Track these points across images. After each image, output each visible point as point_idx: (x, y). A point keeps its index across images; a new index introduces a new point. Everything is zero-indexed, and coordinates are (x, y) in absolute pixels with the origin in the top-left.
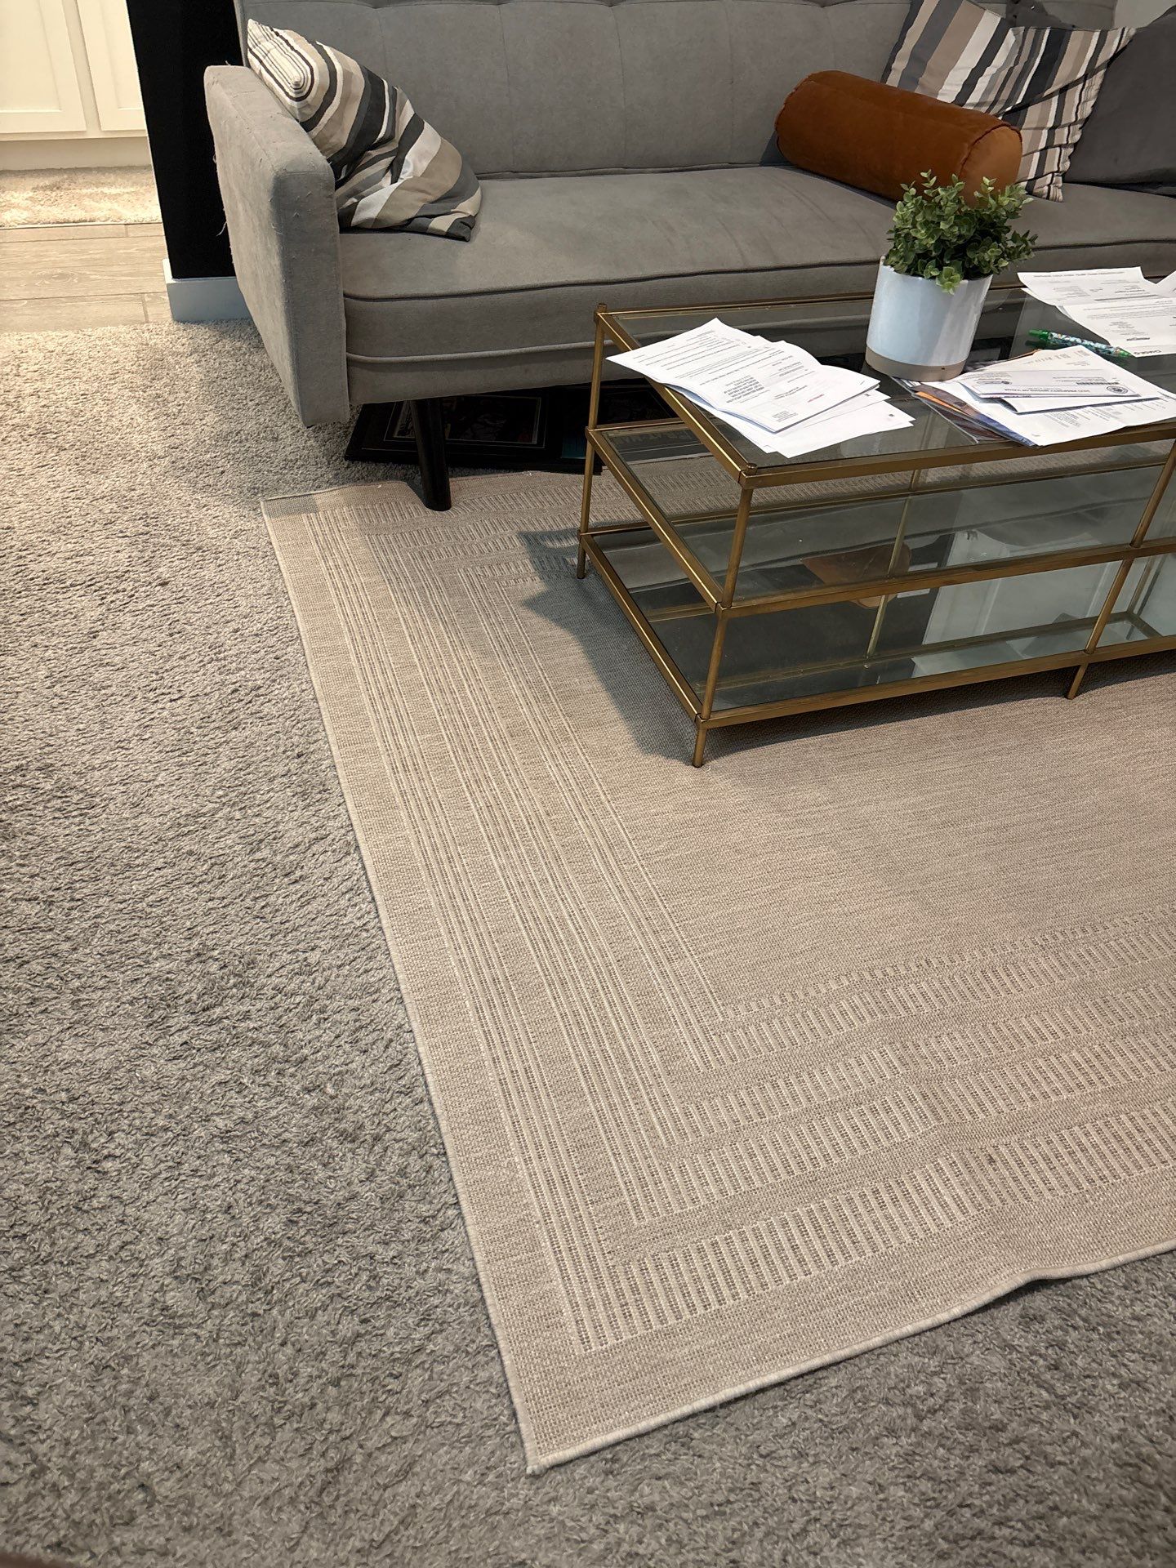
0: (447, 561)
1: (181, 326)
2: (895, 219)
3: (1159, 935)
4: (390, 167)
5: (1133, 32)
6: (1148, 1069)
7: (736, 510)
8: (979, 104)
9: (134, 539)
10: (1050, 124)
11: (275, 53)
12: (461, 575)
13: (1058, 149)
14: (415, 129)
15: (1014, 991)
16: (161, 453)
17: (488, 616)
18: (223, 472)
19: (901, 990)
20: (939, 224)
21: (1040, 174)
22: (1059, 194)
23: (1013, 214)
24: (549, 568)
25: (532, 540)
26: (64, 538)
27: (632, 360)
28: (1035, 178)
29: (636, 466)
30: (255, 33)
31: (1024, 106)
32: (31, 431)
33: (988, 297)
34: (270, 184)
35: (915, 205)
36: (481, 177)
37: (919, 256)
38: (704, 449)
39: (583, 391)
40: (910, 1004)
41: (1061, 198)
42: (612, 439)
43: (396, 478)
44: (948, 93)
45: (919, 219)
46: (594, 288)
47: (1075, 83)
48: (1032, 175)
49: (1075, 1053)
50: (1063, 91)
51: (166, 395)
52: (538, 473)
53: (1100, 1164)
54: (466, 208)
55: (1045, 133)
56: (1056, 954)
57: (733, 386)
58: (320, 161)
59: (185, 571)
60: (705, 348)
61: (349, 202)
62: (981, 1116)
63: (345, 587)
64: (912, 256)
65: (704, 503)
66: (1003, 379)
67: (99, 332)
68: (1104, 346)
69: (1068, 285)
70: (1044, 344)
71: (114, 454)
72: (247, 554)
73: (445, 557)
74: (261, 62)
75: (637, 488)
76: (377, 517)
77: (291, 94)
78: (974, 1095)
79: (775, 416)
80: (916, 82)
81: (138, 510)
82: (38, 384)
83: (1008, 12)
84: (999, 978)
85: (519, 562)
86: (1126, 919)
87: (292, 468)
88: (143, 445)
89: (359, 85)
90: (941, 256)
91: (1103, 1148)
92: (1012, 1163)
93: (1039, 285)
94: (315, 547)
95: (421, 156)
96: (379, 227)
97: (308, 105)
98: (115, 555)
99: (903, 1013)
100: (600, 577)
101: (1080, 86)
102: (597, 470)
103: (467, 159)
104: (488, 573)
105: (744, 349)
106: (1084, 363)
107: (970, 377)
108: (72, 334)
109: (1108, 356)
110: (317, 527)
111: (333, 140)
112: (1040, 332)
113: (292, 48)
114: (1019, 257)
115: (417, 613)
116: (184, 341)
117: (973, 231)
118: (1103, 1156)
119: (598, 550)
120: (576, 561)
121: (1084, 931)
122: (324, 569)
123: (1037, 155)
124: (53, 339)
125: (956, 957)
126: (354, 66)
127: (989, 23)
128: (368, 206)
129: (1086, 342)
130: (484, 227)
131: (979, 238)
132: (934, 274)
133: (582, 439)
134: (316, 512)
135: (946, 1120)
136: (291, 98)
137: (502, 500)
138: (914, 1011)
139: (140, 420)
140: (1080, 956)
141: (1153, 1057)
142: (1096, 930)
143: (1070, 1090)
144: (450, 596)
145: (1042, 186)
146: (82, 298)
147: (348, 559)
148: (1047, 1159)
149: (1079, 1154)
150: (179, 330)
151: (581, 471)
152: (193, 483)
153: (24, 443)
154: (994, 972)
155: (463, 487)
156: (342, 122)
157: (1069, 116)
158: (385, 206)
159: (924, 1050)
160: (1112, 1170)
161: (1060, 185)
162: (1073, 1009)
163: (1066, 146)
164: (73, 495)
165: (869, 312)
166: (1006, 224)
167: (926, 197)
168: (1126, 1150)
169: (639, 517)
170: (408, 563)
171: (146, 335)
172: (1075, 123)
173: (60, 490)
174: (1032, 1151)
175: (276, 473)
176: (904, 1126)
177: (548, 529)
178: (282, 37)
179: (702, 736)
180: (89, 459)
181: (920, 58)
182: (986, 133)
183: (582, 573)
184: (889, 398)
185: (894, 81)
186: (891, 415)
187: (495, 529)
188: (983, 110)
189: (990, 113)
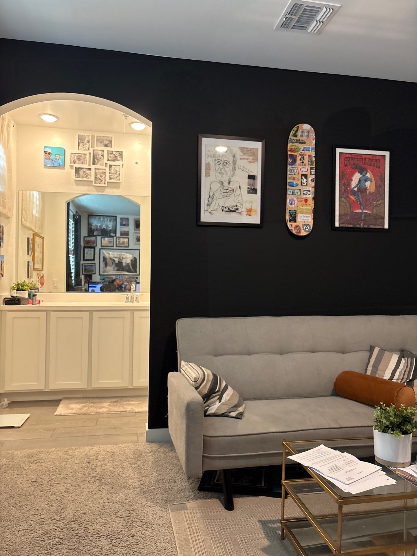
0: (233, 531)
1: (148, 443)
2: (375, 415)
4: (219, 399)
8: (398, 379)
9: (125, 518)
11: (188, 369)
12: (237, 536)
14: (226, 388)
16: (137, 487)
17: (248, 554)
18: (157, 494)
24: (270, 536)
25: (264, 523)
26: (102, 517)
27: (296, 458)
29: (300, 495)
30: (183, 365)
31: (413, 380)
32: (98, 478)
34: (186, 405)
35: (380, 412)
36: (245, 400)
37: (385, 427)
38: (323, 490)
39: (280, 467)
42: (290, 485)
43: (215, 498)
44: (387, 377)
45: (383, 416)
46: (281, 434)
51: (141, 466)
52: (265, 497)
54: (240, 409)
58: (200, 398)
59: (141, 531)
60: (320, 454)
61: (206, 408)
63: (196, 540)
65: (327, 511)
67: (123, 445)
71: (122, 486)
72: (162, 526)
73: (232, 529)
74: (184, 371)
75: (301, 504)
76: (208, 512)
77: (193, 380)
79: (347, 479)
80: (376, 373)
81: (127, 507)
82: (102, 463)
83: (401, 354)
85: (259, 532)
87: (180, 493)
88: (132, 483)
89: (211, 377)
94: (186, 523)
95: (228, 396)
96: (215, 415)
97: (197, 383)
98: (117, 524)
100: (290, 540)
102: (286, 497)
103: (241, 395)
104: (248, 536)
105: (333, 455)
108: (115, 446)
110: (187, 516)
111: (203, 392)
113: (193, 368)
116: (149, 448)
119: (289, 528)
120: (280, 533)
122: (189, 533)
124: (109, 448)
126: (210, 372)
127: (395, 358)
128: (211, 409)
130: (246, 415)
131: (404, 422)
132: (391, 433)
133: (280, 485)
134: (187, 510)
136: (193, 381)
137: (252, 507)
139: (132, 475)
144: (234, 545)
146: (119, 435)
147: (197, 529)
150: (147, 445)
151: (281, 497)
152: (146, 498)
153: (95, 483)
155: (239, 502)
156: (206, 387)
158: (217, 409)
164: (107, 501)
167: (383, 409)
169: (303, 516)
170: (218, 531)
171: (137, 446)
173: (103, 499)
175: (174, 495)
177: (269, 519)
178: (190, 365)
180: (114, 489)
181: (376, 367)
182: (401, 388)
183: (283, 538)
184: (385, 473)
185: (369, 373)
186: (388, 479)
187: (250, 518)
188: (399, 381)
189: (402, 383)
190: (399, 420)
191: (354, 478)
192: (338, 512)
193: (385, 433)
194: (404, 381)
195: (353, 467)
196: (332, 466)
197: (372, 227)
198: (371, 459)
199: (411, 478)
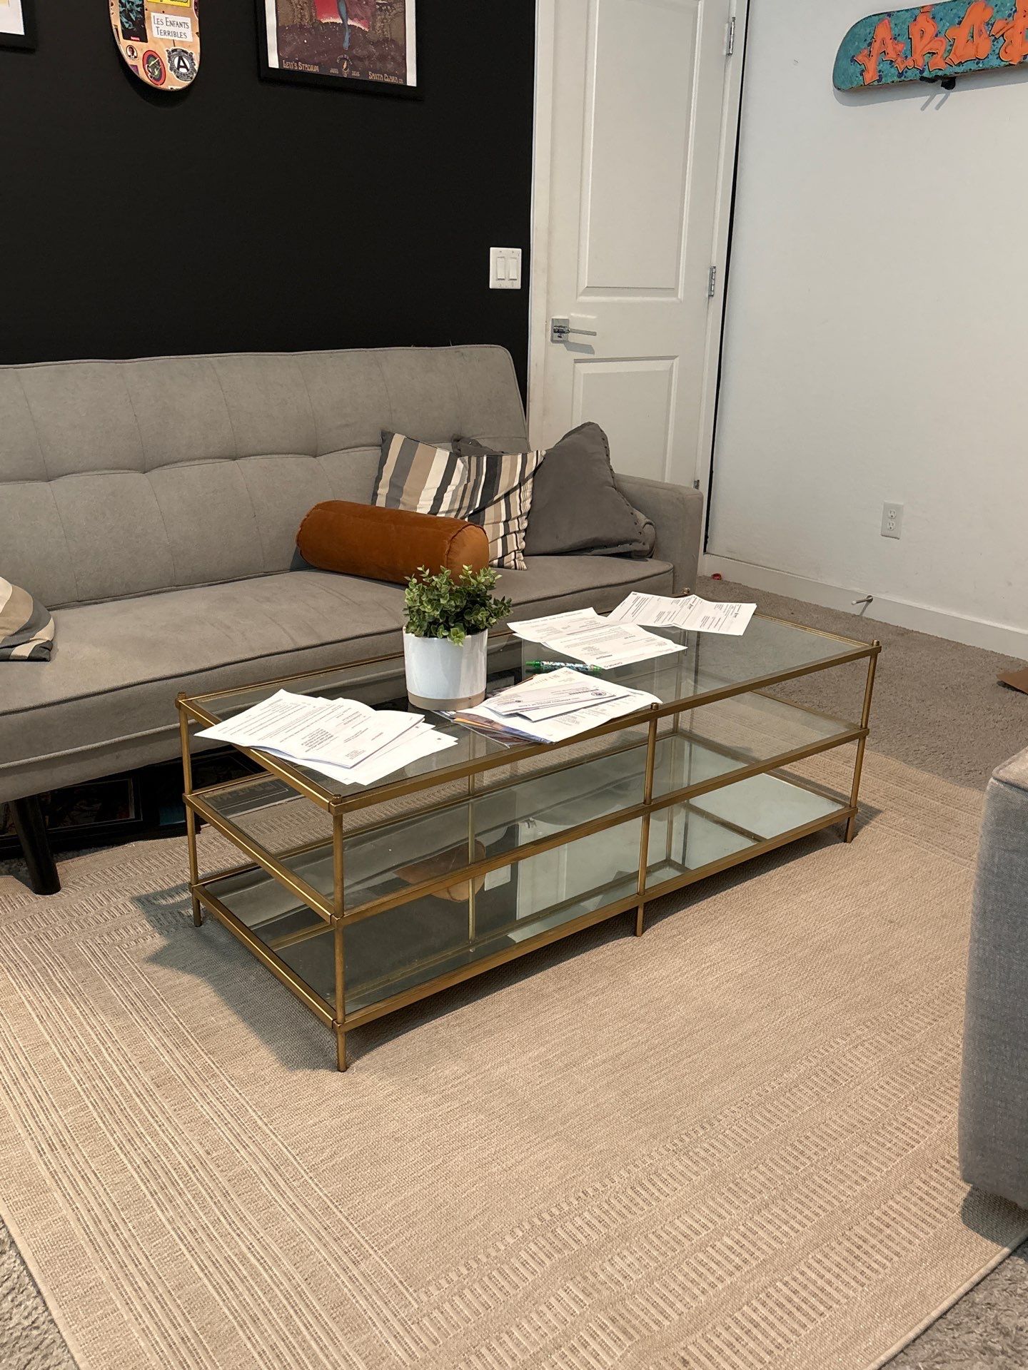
0: (64, 938)
2: (406, 601)
5: (544, 453)
6: (786, 1234)
7: (330, 838)
8: (449, 511)
10: (504, 518)
12: (81, 947)
13: (514, 535)
15: (662, 1197)
17: (114, 980)
19: (570, 1226)
20: (439, 600)
21: (505, 553)
22: (523, 564)
23: (491, 587)
24: (166, 923)
25: (146, 902)
27: (217, 733)
28: (503, 556)
29: (235, 818)
31: (482, 509)
33: (488, 645)
35: (419, 590)
36: (51, 608)
37: (430, 623)
38: (294, 792)
39: (176, 765)
40: (580, 1236)
41: (525, 567)
42: (207, 799)
44: (424, 507)
45: (424, 598)
46: (170, 681)
47: (514, 489)
48: (500, 555)
49: (726, 1239)
50: (507, 495)
52: (141, 843)
53: (773, 1334)
54: (43, 635)
55: (502, 525)
56: (686, 1154)
57: (307, 739)
60: (278, 713)
62: (666, 1323)
64: (426, 624)
65: (299, 838)
66: (516, 699)
68: (581, 666)
69: (545, 627)
70: (539, 671)
73: (62, 935)
75: (240, 836)
78: (655, 1305)
79: (347, 756)
80: (399, 501)
83: (453, 448)
84: (646, 1190)
85: (137, 924)
90: (447, 621)
91: (771, 1318)
92: (703, 1358)
93: (525, 630)
99: (576, 1247)
100: (217, 919)
101: (518, 491)
102: (198, 830)
103: (37, 597)
104: (108, 939)
105: (310, 709)
106: (571, 679)
107: (492, 702)
109: (586, 672)
112: (534, 662)
114: (502, 614)
115: (41, 993)
117: (465, 602)
118: (772, 1326)
119: (212, 897)
120: (191, 912)
121: (703, 1128)
123: (500, 541)
125: (607, 1181)
127: (441, 458)
129: (568, 665)
130: (61, 647)
131: (471, 606)
132: (445, 634)
133: (181, 805)
135: (637, 1337)
137: (109, 872)
138: (585, 1241)
140: (706, 1151)
141: (786, 1223)
142: (712, 1125)
143: (731, 1274)
144: (72, 969)
145: (509, 560)
148: (730, 1345)
149: (755, 1331)
151: (184, 833)
154: (641, 1185)
155: (70, 869)
157: (516, 512)
159: (602, 1277)
160: (783, 1336)
161: (522, 558)
162: (713, 1199)
163: (519, 531)
165: (404, 665)
166: (488, 594)
167: (425, 583)
168: (790, 1313)
169: (244, 859)
170: (25, 949)
172: (521, 515)
174: (717, 1341)
176: (603, 1356)
177: (159, 889)
179: (341, 1039)
181: (397, 486)
182: (460, 531)
183: (198, 921)
184: (434, 726)
185: (381, 502)
186: (439, 739)
187: (108, 899)
188: (453, 515)
189: (459, 518)
190: (461, 603)
191: (364, 751)
192: (332, 833)
193: (431, 636)
194: (463, 512)
195: (362, 727)
196: (312, 735)
197: (373, 77)
198: (400, 702)
199: (487, 726)
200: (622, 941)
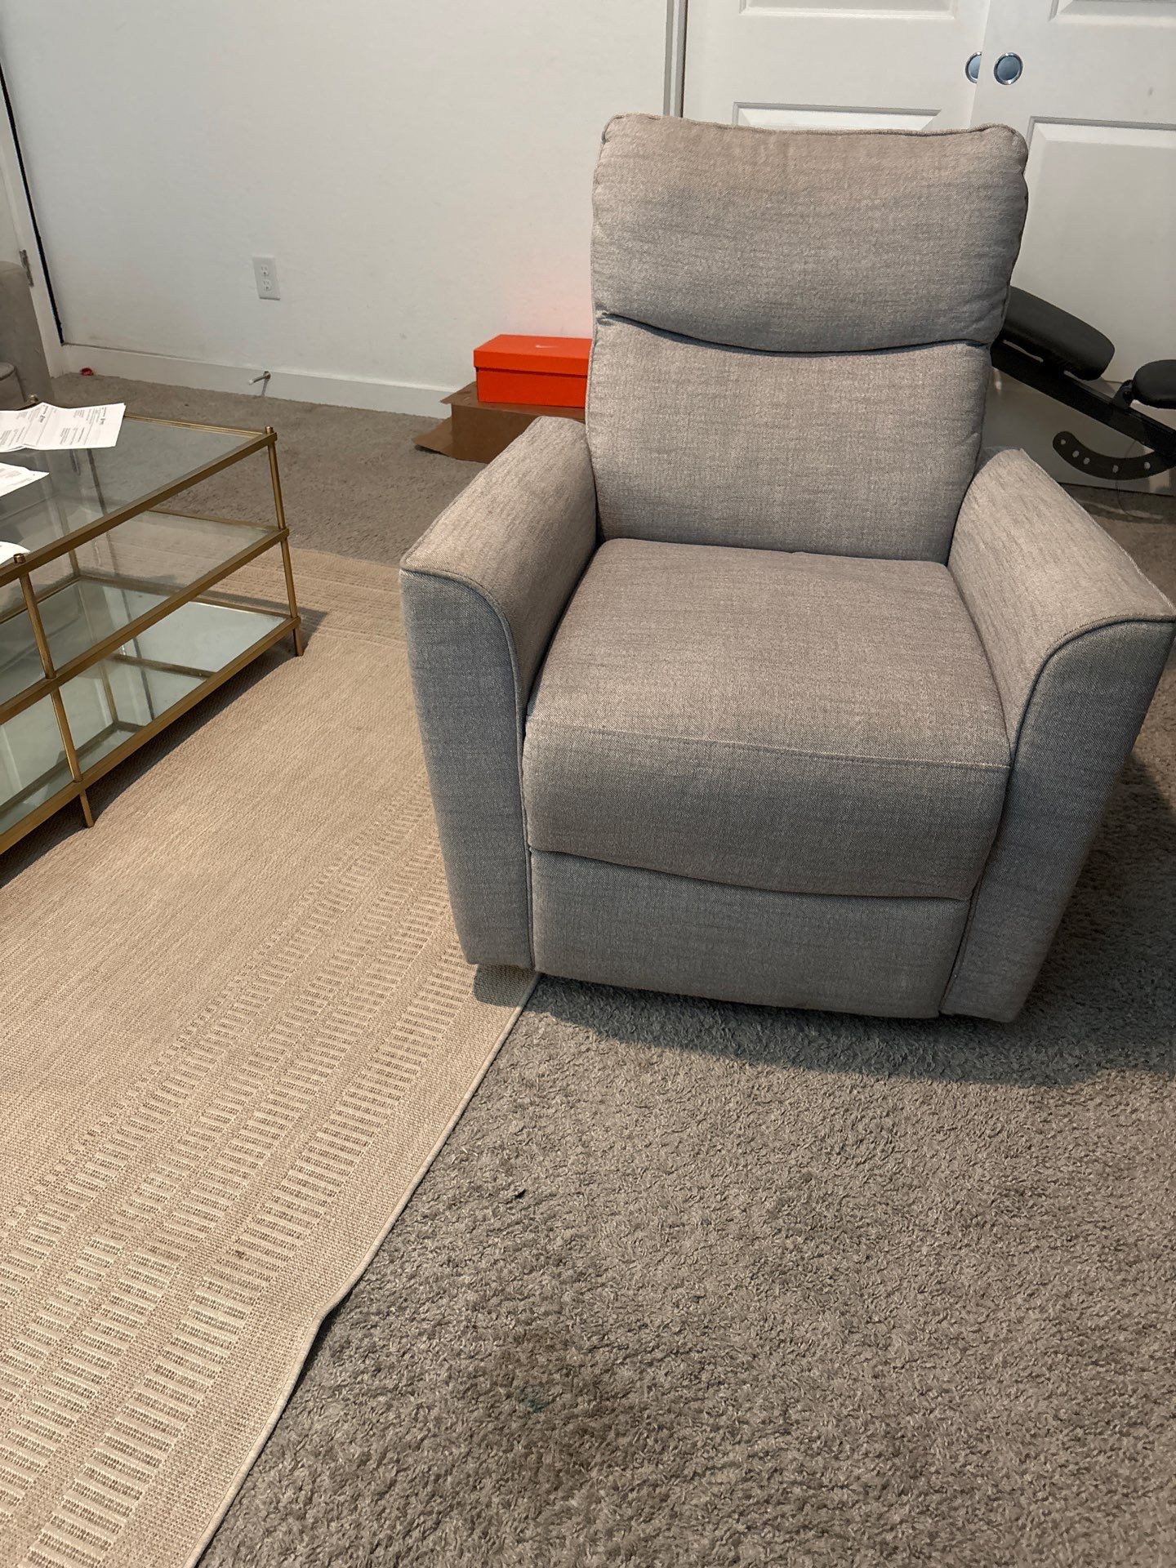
3: (267, 973)
6: (316, 1083)
15: (181, 1101)
19: (81, 1176)
40: (96, 1182)
49: (257, 1114)
53: (323, 1184)
56: (197, 1045)
62: (212, 1225)
78: (197, 1213)
84: (162, 1100)
86: (236, 978)
91: (318, 1170)
92: (257, 1241)
99: (94, 1195)
118: (321, 1177)
121: (209, 1011)
125: (114, 1110)
135: (183, 1254)
138: (103, 1184)
140: (218, 1033)
141: (314, 1071)
142: (217, 1004)
143: (270, 1146)
148: (283, 1215)
149: (304, 1190)
154: (155, 1097)
159: (132, 1211)
160: (333, 1182)
162: (235, 1079)
168: (335, 1157)
174: (269, 1218)
176: (151, 1291)
200: (71, 839)
